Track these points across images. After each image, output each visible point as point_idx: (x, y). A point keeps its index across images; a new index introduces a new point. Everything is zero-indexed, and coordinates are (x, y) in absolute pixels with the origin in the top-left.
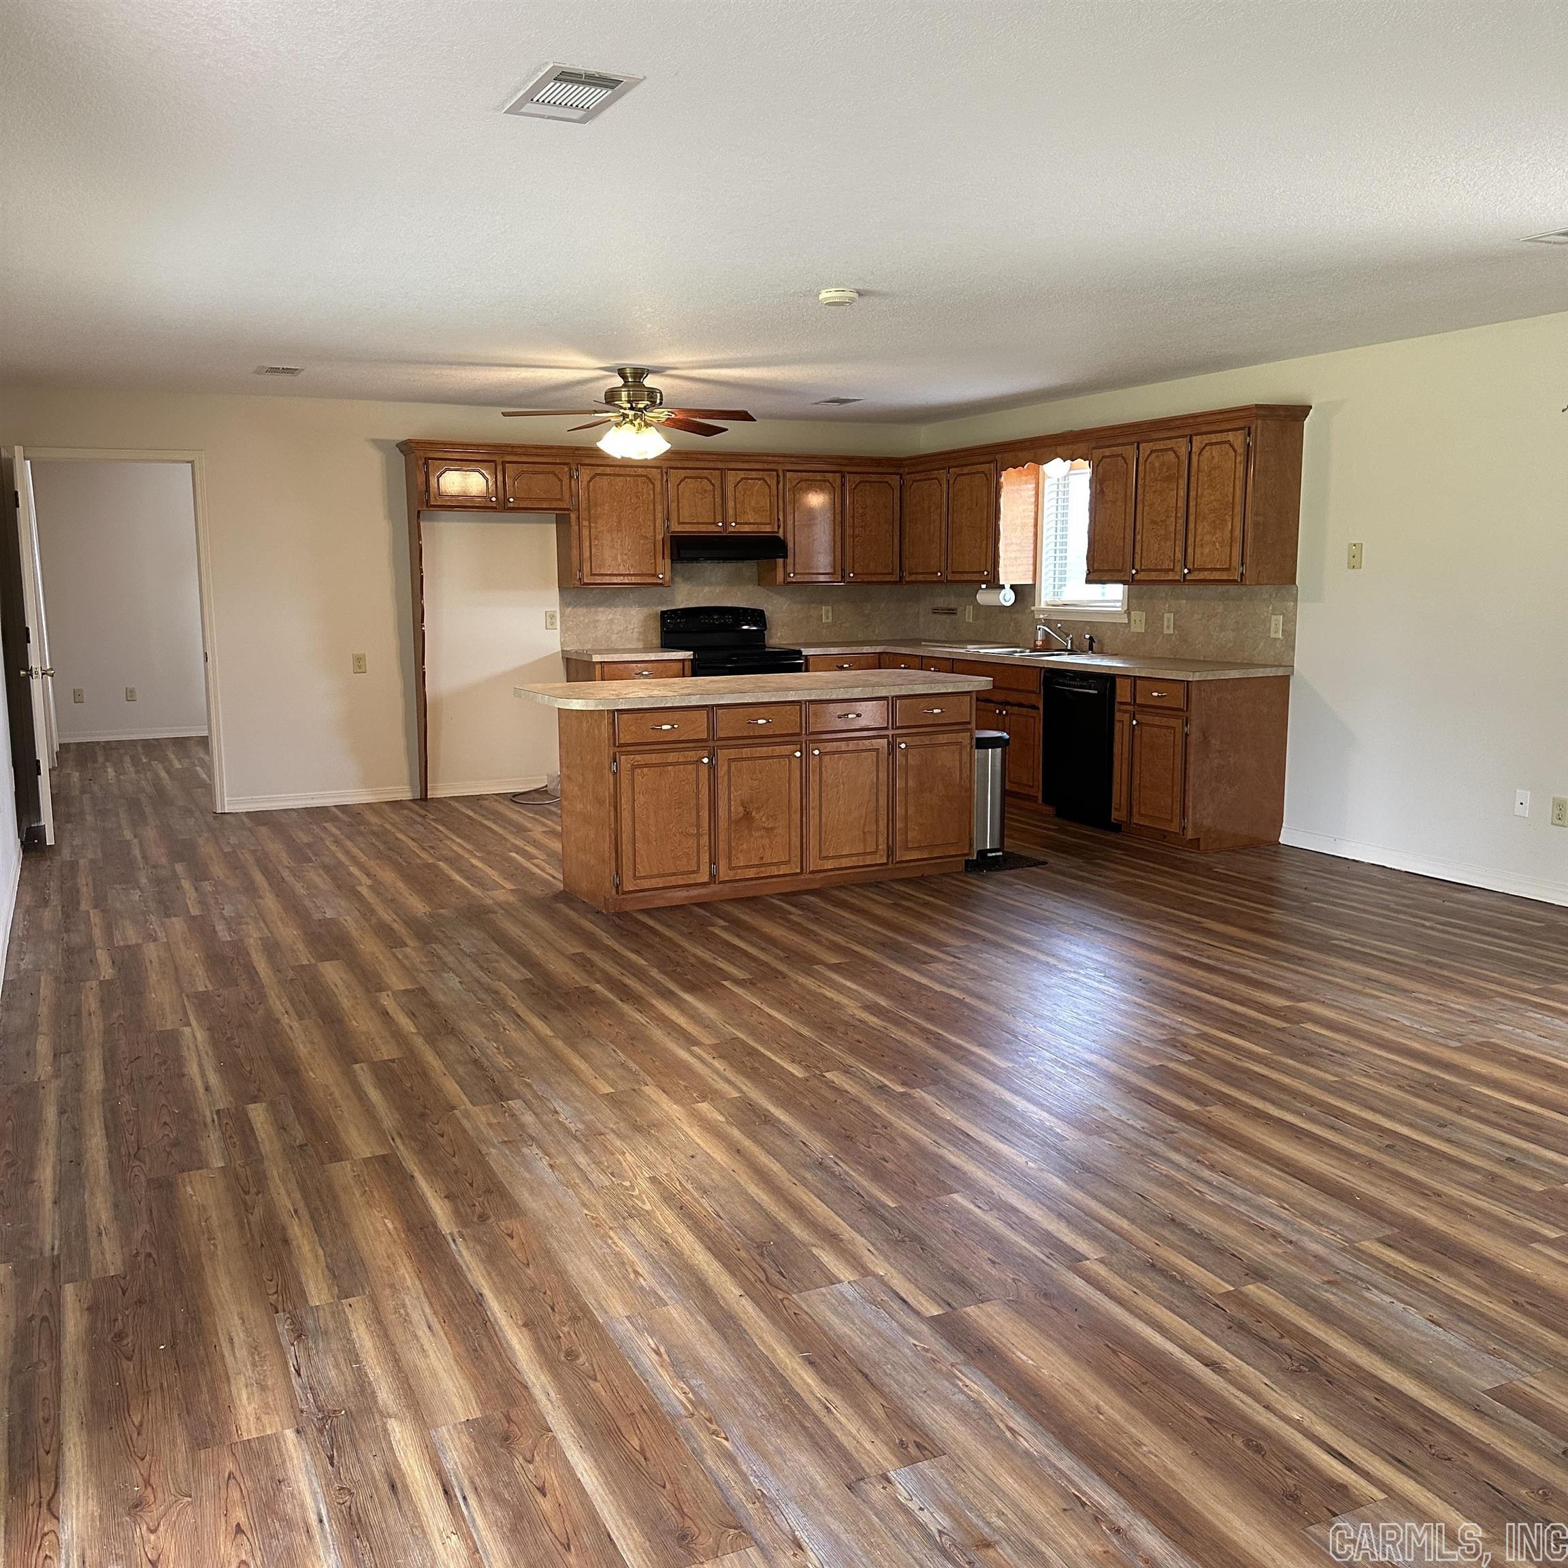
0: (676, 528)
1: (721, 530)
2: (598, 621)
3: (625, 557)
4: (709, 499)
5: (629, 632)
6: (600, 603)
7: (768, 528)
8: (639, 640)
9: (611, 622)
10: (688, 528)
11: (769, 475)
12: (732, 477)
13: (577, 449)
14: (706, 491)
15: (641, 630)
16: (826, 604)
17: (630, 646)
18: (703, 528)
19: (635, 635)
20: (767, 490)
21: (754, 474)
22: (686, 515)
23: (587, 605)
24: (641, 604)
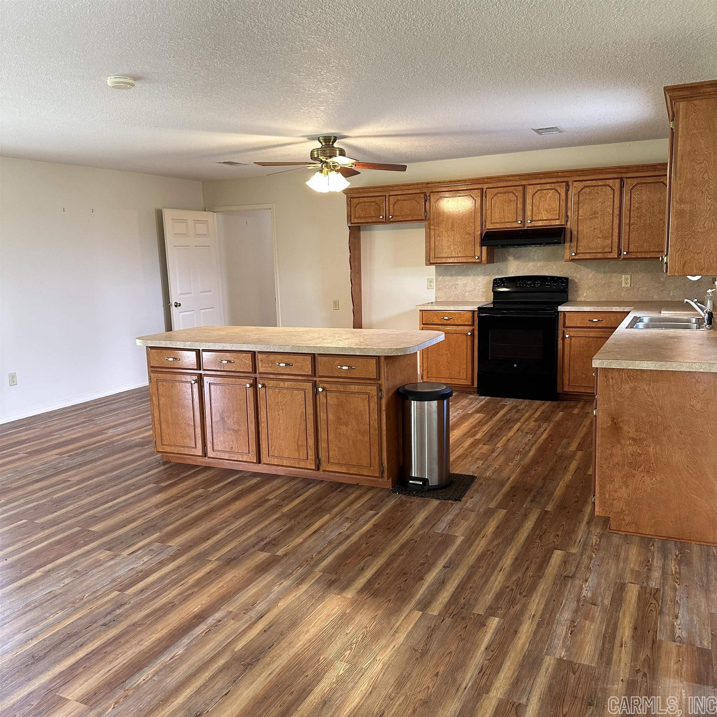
0: (490, 226)
1: (520, 225)
2: (457, 284)
3: (456, 247)
4: (513, 206)
5: (476, 292)
6: (459, 274)
7: (557, 222)
8: (482, 296)
9: (465, 285)
10: (498, 226)
11: (560, 186)
12: (530, 190)
13: (428, 183)
14: (511, 201)
15: (484, 290)
16: (625, 273)
17: (477, 300)
18: (508, 225)
19: (481, 293)
20: (557, 196)
21: (548, 186)
22: (497, 216)
23: (451, 275)
24: (485, 274)
